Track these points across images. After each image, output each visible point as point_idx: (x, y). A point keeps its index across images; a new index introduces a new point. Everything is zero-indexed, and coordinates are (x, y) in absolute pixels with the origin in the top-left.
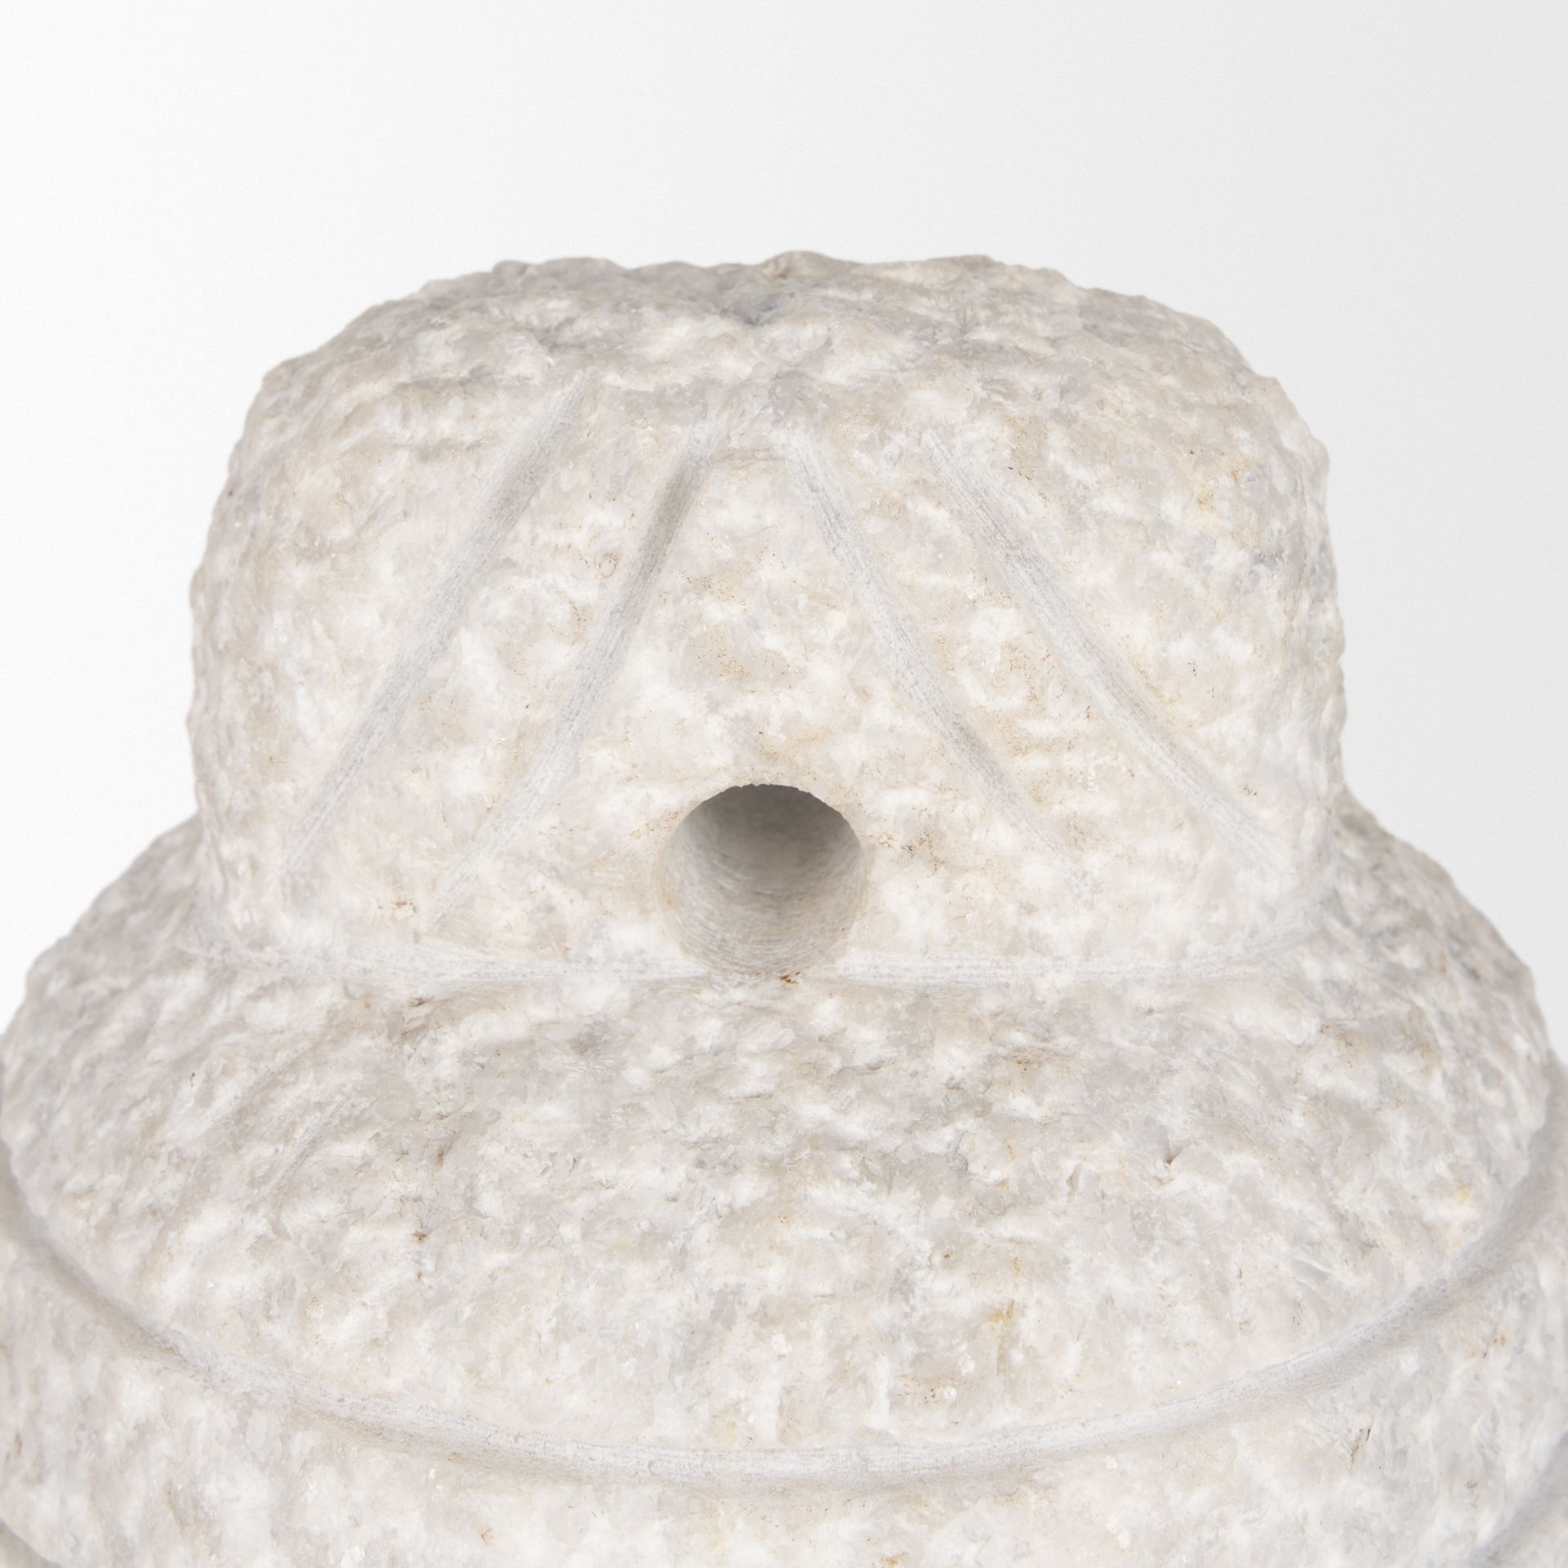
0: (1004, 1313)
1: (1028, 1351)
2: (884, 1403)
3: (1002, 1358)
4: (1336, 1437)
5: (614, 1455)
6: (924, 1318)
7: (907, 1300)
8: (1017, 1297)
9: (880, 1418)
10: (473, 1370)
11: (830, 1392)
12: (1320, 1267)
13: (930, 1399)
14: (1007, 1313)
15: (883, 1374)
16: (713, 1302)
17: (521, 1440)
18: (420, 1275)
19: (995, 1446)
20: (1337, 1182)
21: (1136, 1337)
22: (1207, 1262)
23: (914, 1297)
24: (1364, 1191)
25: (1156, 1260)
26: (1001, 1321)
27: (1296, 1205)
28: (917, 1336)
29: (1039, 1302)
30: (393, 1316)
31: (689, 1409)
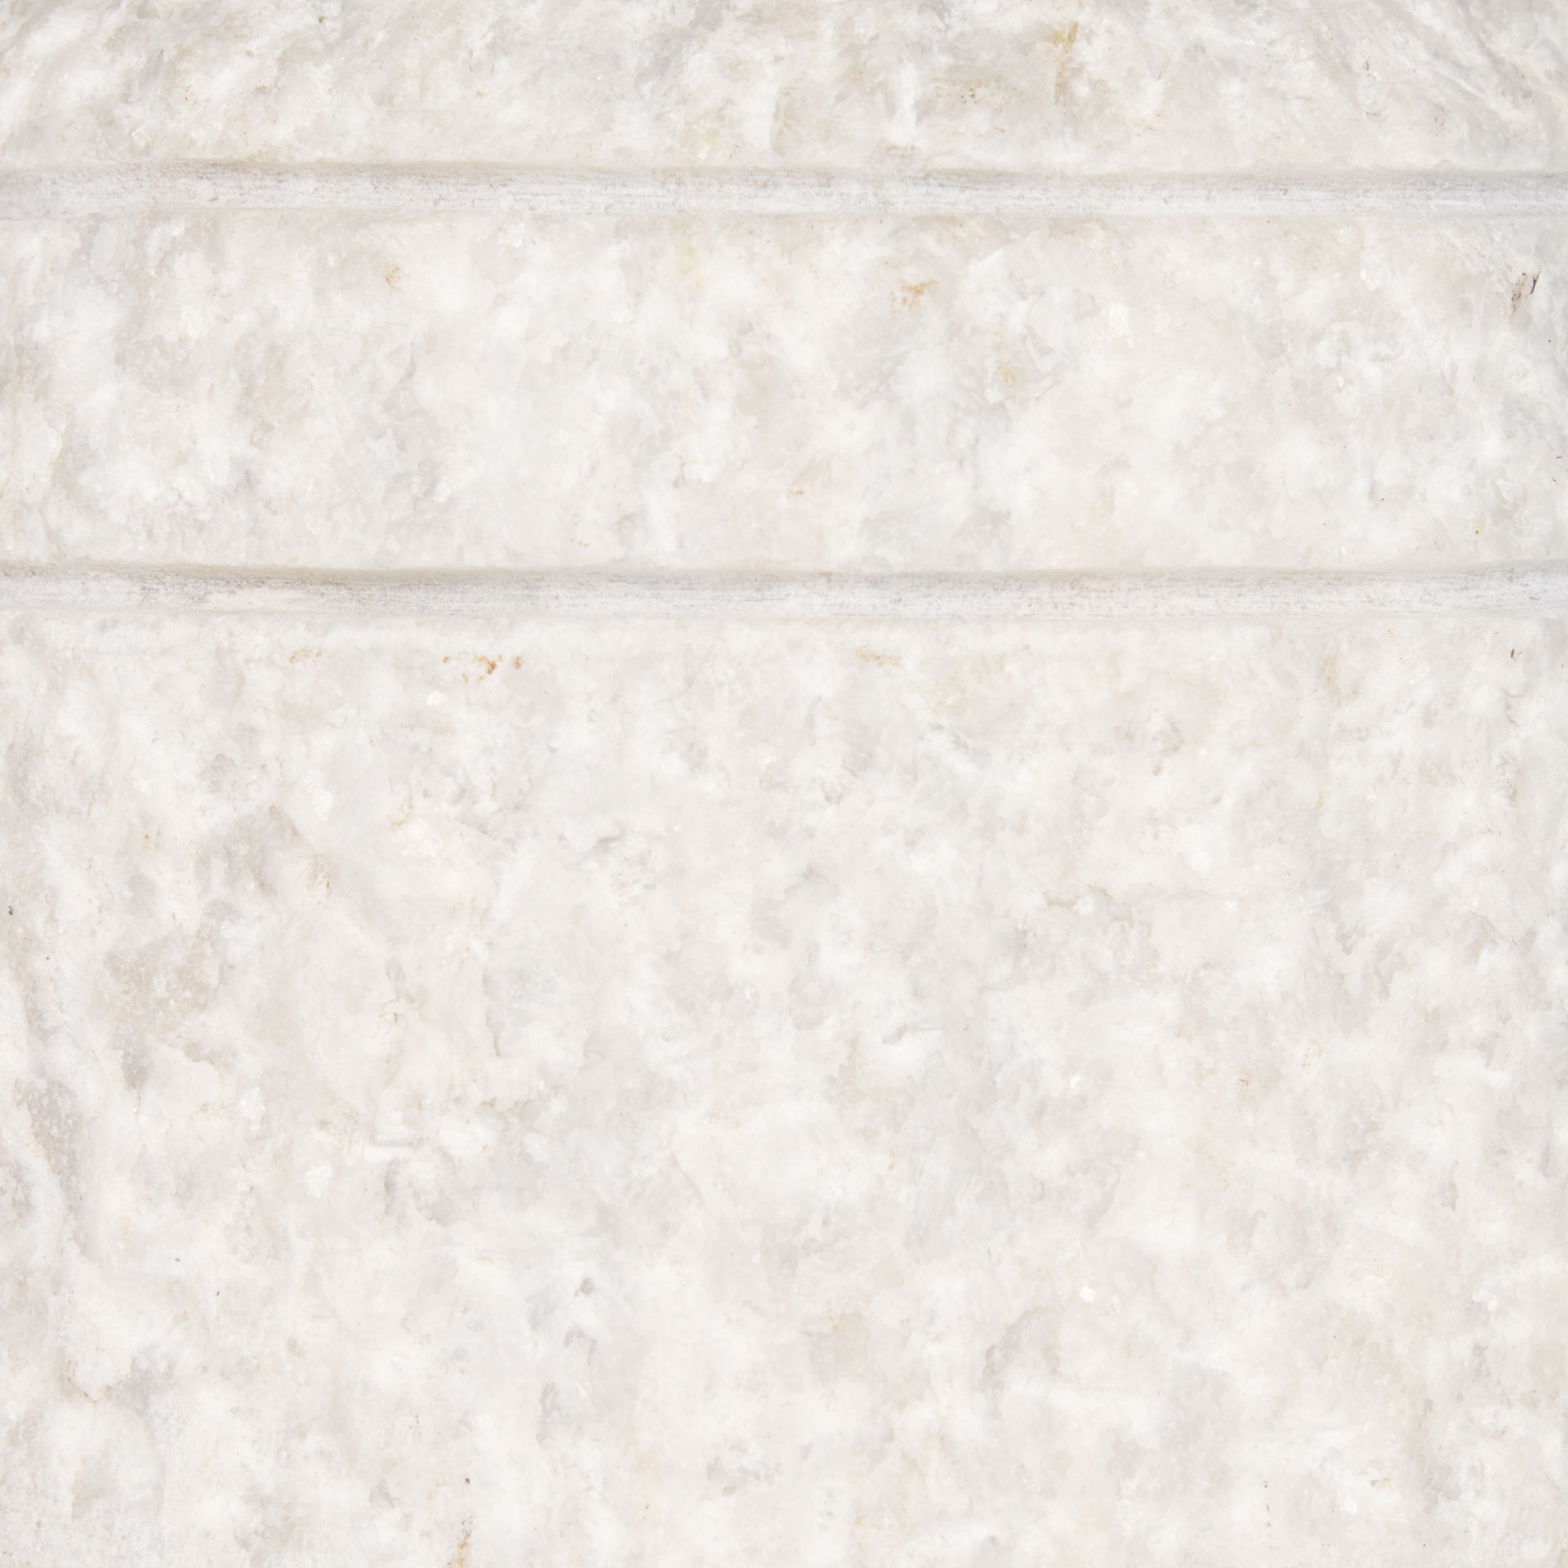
0: (1065, 35)
1: (1097, 85)
2: (911, 116)
3: (1062, 87)
4: (1492, 268)
5: (562, 202)
6: (962, 34)
7: (942, 18)
8: (1083, 18)
9: (903, 131)
10: (384, 99)
11: (840, 98)
12: (1469, 88)
13: (968, 98)
14: (1067, 36)
15: (908, 82)
16: (693, 11)
17: (442, 203)
18: (321, 20)
19: (1052, 205)
20: (1489, 26)
21: (1232, 88)
22: (1324, 29)
23: (950, 17)
24: (1526, 47)
25: (1259, 21)
26: (1061, 46)
27: (1438, 25)
28: (952, 50)
29: (1110, 31)
30: (283, 62)
31: (659, 117)
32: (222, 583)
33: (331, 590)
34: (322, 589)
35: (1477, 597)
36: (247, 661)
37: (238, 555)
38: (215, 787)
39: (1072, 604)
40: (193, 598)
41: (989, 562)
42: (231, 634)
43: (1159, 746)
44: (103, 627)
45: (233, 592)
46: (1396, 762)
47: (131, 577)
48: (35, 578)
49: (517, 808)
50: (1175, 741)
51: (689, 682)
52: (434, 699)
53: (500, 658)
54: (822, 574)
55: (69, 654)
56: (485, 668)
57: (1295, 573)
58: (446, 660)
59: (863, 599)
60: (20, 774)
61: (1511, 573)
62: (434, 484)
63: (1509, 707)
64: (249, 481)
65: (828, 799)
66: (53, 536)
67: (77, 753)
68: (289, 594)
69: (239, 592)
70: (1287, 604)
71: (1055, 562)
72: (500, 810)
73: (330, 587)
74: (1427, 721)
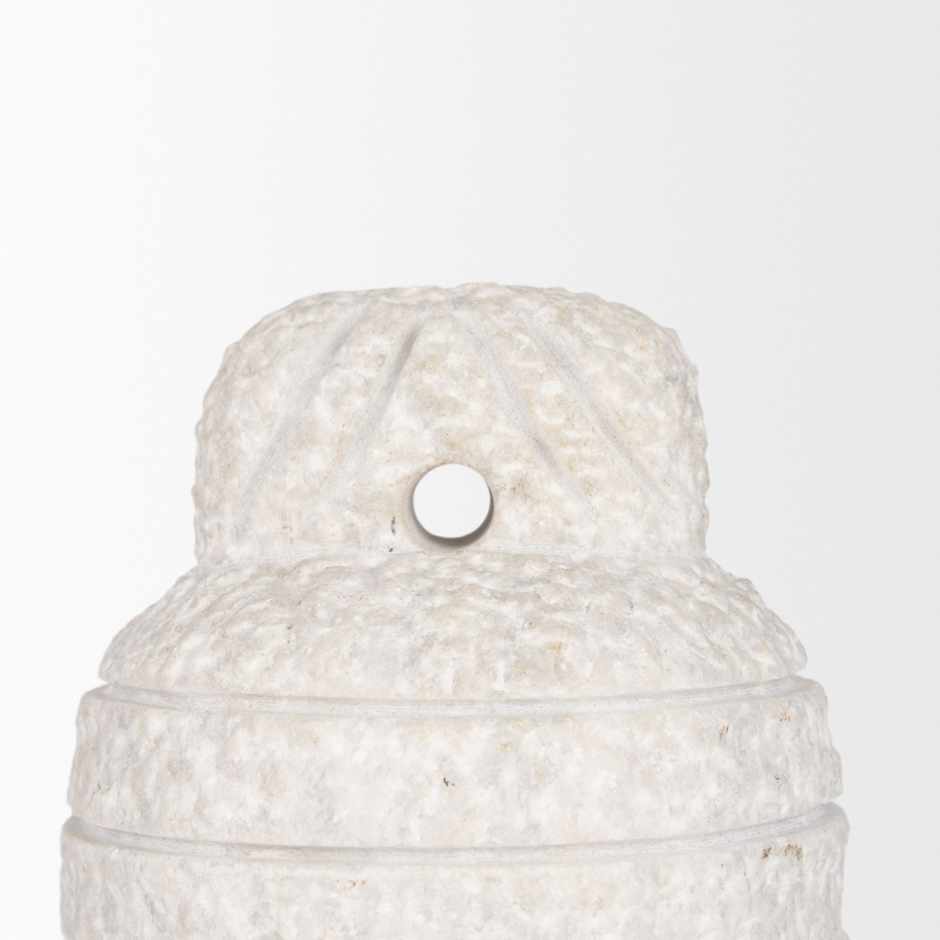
0: (557, 647)
1: (569, 665)
2: (502, 679)
3: (556, 666)
4: (712, 725)
5: (377, 711)
6: (520, 647)
7: (513, 641)
8: (563, 640)
9: (499, 685)
10: (312, 673)
11: (477, 673)
12: (703, 657)
13: (523, 673)
14: (558, 647)
15: (501, 667)
16: (423, 640)
17: (333, 711)
18: (289, 642)
19: (553, 709)
20: (710, 631)
21: (618, 664)
22: (650, 639)
23: (515, 640)
24: (723, 637)
25: (627, 637)
26: (556, 651)
27: (691, 632)
28: (517, 654)
29: (573, 644)
30: (275, 658)
31: (412, 681)
32: (256, 848)
33: (295, 851)
34: (292, 851)
35: (709, 843)
36: (266, 880)
37: (262, 840)
38: (254, 924)
39: (563, 855)
40: (245, 853)
41: (533, 842)
42: (260, 870)
43: (595, 906)
44: (213, 865)
45: (259, 851)
46: (681, 907)
47: (222, 845)
48: (187, 843)
49: (364, 933)
50: (601, 904)
51: (426, 890)
52: (334, 895)
53: (357, 881)
54: (473, 848)
55: (201, 875)
56: (351, 884)
57: (643, 839)
58: (338, 881)
59: (487, 856)
60: (183, 917)
61: (721, 833)
62: (332, 816)
63: (721, 884)
64: (265, 813)
65: (476, 929)
66: (194, 831)
67: (204, 910)
68: (280, 852)
69: (262, 851)
70: (641, 850)
71: (556, 842)
72: (358, 934)
73: (295, 850)
74: (692, 891)
